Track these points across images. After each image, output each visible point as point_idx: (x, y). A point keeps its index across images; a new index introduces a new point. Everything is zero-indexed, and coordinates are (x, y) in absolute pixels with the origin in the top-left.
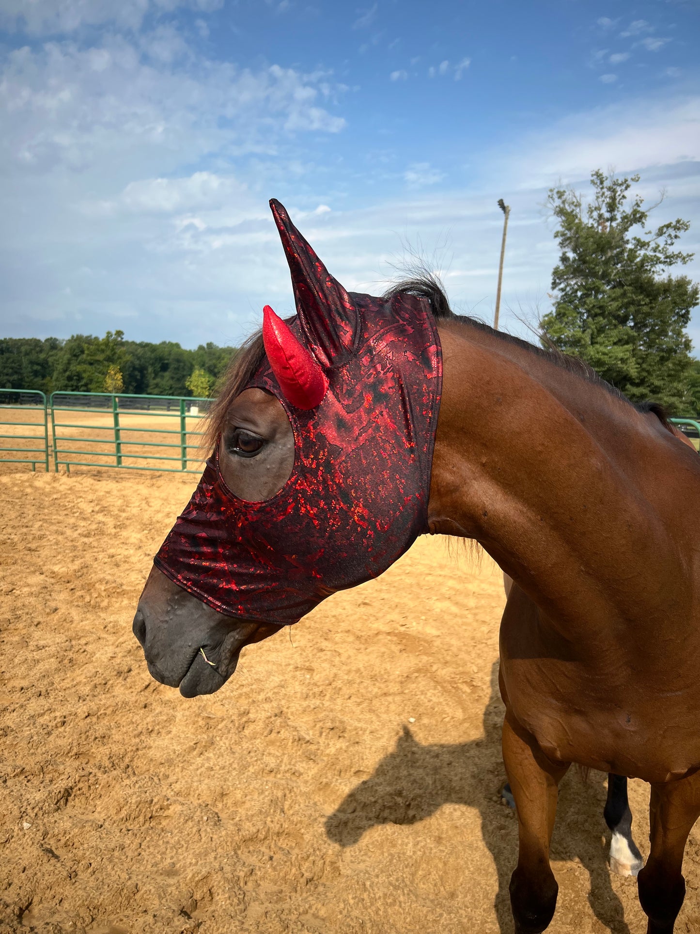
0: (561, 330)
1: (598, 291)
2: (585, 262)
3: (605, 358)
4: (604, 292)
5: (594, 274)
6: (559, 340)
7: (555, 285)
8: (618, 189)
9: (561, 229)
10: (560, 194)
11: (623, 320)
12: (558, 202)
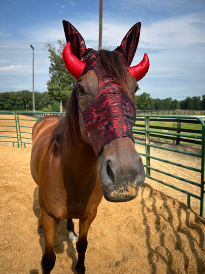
0: (53, 86)
1: (62, 75)
2: (58, 66)
3: (66, 94)
4: (64, 75)
6: (53, 89)
7: (50, 72)
9: (50, 56)
10: (49, 45)
11: (70, 83)
12: (49, 48)
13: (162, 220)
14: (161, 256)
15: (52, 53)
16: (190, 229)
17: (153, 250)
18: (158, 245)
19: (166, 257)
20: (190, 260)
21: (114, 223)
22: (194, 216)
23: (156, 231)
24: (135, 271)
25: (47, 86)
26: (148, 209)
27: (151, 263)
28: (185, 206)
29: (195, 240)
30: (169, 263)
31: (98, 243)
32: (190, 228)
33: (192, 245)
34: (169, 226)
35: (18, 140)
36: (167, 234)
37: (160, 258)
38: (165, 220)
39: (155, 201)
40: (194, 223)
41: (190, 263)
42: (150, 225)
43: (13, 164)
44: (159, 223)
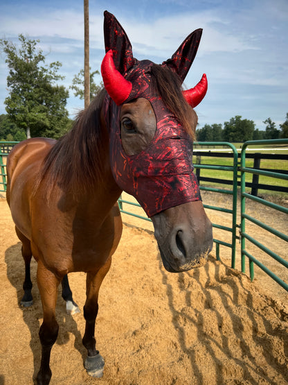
0: (15, 106)
1: (29, 89)
2: (21, 75)
3: (36, 118)
4: (31, 89)
5: (27, 81)
6: (14, 110)
7: (9, 85)
8: (32, 44)
9: (8, 59)
11: (41, 102)
12: (5, 46)
13: (186, 276)
14: (189, 318)
15: (11, 55)
16: (220, 284)
17: (178, 312)
18: (184, 306)
19: (195, 318)
20: (224, 318)
21: (125, 285)
22: (224, 268)
23: (179, 291)
24: (159, 338)
25: (6, 106)
27: (176, 327)
28: (213, 258)
29: (228, 295)
30: (200, 324)
31: (107, 312)
32: (221, 282)
33: (225, 301)
34: (195, 283)
36: (194, 292)
37: (187, 320)
38: (190, 276)
40: (225, 276)
41: (224, 322)
42: (172, 284)
44: (183, 281)
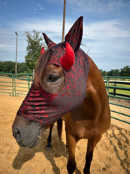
0: (29, 59)
2: (32, 46)
4: (36, 52)
5: (34, 49)
6: (29, 60)
7: (27, 50)
8: (38, 34)
9: (28, 39)
10: (27, 33)
12: (27, 34)
13: (122, 142)
15: (29, 38)
17: (122, 160)
18: (125, 158)
23: (120, 149)
25: (25, 59)
26: (110, 136)
34: (128, 146)
35: (13, 91)
36: (129, 151)
37: (129, 165)
38: (124, 142)
39: (113, 131)
42: (116, 146)
43: (13, 107)
44: (121, 144)
